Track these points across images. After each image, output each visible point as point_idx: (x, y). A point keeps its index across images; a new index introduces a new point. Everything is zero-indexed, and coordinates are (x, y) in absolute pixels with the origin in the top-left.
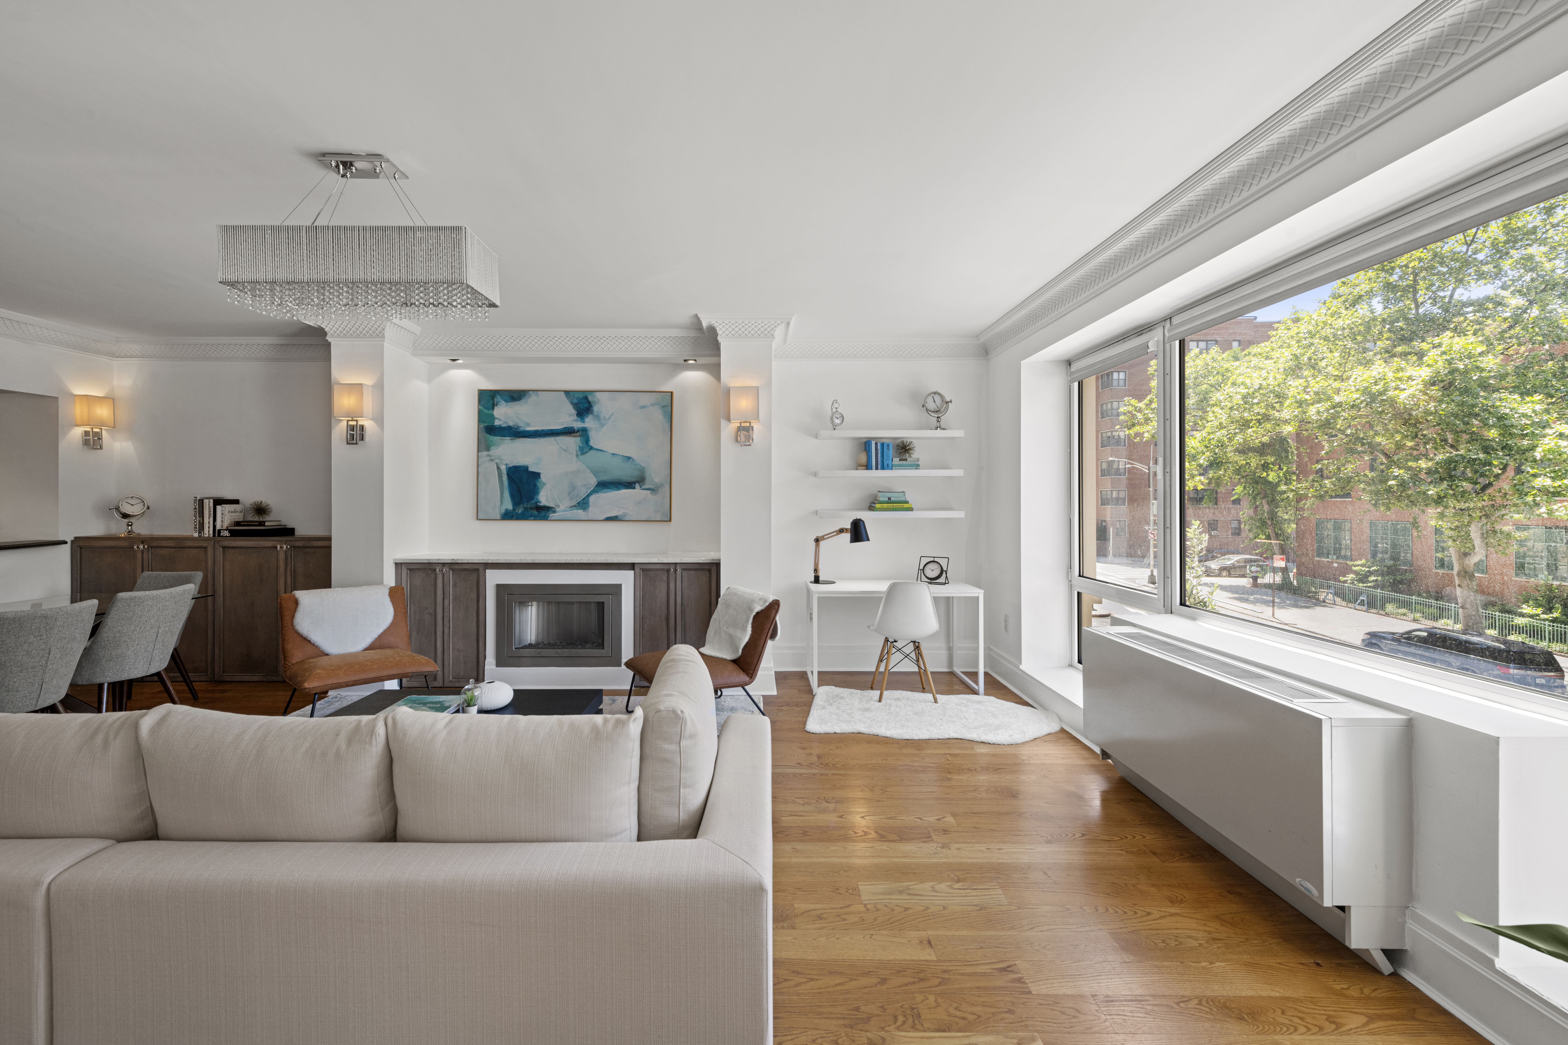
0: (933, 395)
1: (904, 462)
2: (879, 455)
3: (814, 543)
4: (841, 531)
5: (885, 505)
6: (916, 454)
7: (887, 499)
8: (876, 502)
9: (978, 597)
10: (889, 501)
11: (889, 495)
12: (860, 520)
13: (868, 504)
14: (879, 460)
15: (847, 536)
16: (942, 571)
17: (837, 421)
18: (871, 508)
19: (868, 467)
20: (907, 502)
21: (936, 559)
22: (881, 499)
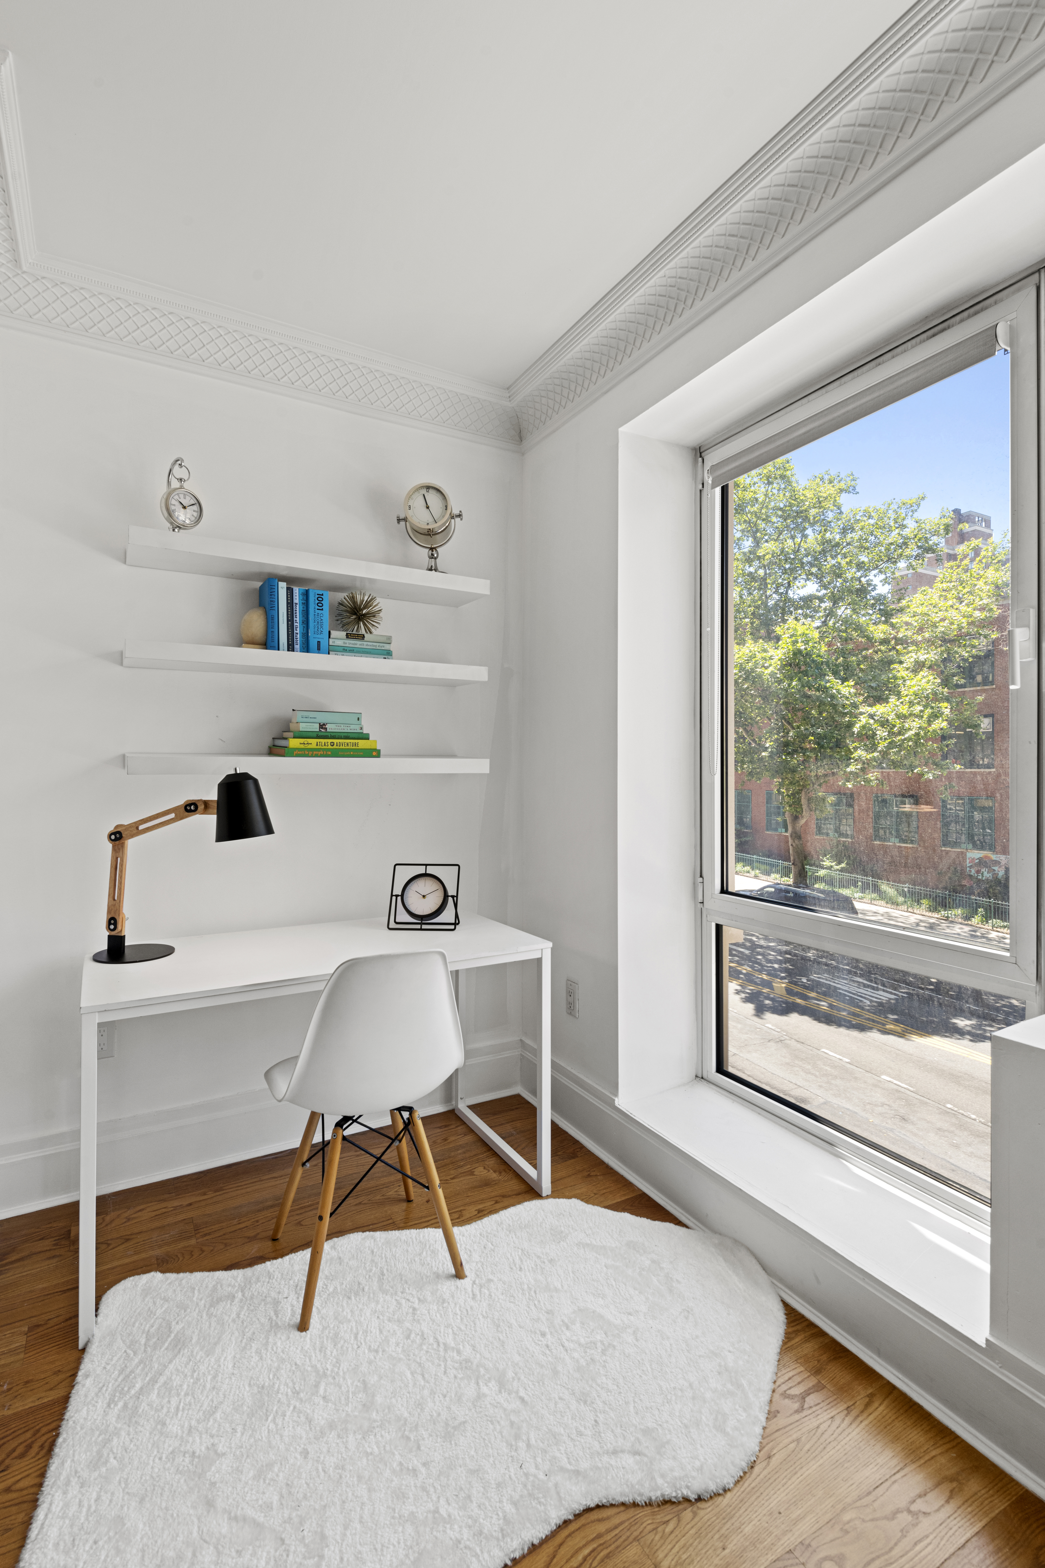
0: (424, 491)
1: (357, 643)
2: (298, 619)
3: (109, 846)
4: (191, 808)
5: (314, 741)
6: (381, 629)
7: (316, 728)
8: (286, 735)
9: (539, 961)
10: (323, 732)
11: (322, 718)
12: (246, 776)
13: (268, 741)
14: (298, 631)
15: (209, 822)
16: (446, 896)
17: (183, 516)
18: (275, 749)
19: (268, 642)
20: (366, 737)
21: (431, 870)
22: (303, 727)
